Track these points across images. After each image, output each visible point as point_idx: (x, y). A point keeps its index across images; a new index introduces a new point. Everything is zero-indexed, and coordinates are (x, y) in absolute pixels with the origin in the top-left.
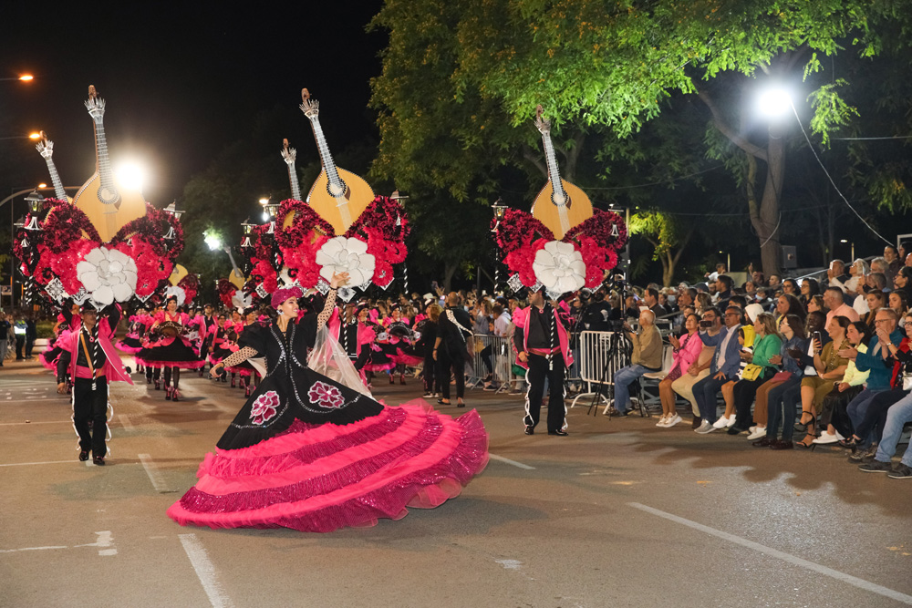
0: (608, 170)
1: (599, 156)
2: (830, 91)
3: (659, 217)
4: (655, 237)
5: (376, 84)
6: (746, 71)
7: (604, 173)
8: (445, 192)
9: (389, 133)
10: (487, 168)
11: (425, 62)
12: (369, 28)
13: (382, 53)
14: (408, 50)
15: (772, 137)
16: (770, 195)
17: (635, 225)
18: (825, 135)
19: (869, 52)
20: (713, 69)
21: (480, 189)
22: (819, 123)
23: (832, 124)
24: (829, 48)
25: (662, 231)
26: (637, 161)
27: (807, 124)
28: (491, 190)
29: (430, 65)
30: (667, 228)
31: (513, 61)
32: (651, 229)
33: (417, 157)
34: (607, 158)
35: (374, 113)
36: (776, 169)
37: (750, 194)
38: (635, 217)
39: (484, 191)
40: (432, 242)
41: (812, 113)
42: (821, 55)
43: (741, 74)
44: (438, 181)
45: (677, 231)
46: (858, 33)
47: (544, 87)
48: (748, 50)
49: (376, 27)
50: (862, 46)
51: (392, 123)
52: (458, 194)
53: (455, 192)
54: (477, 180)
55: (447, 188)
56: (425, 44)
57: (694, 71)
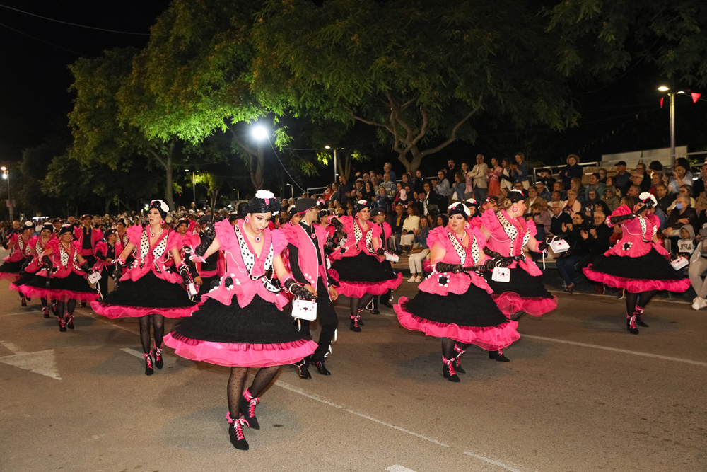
0: (188, 157)
1: (183, 152)
2: (282, 131)
3: (208, 176)
4: (207, 184)
5: (71, 116)
6: (248, 121)
7: (186, 159)
8: (106, 166)
9: (79, 138)
10: (127, 154)
11: (97, 107)
12: (69, 90)
13: (74, 101)
14: (89, 100)
15: (259, 147)
16: (259, 171)
17: (197, 179)
18: (281, 148)
19: (296, 116)
20: (235, 121)
21: (124, 164)
22: (278, 143)
23: (283, 144)
24: (281, 114)
25: (210, 182)
26: (201, 153)
27: (273, 143)
28: (130, 165)
29: (100, 108)
30: (212, 181)
31: (147, 111)
32: (204, 181)
33: (95, 150)
34: (187, 152)
35: (70, 129)
36: (261, 159)
37: (251, 170)
38: (198, 176)
39: (126, 166)
40: (99, 189)
41: (275, 139)
42: (278, 116)
43: (246, 123)
44: (102, 160)
45: (217, 183)
46: (291, 108)
47: (162, 123)
48: (249, 113)
49: (73, 89)
50: (293, 113)
51: (80, 133)
52: (113, 167)
53: (111, 165)
54: (122, 160)
55: (107, 163)
56: (98, 98)
57: (228, 121)
